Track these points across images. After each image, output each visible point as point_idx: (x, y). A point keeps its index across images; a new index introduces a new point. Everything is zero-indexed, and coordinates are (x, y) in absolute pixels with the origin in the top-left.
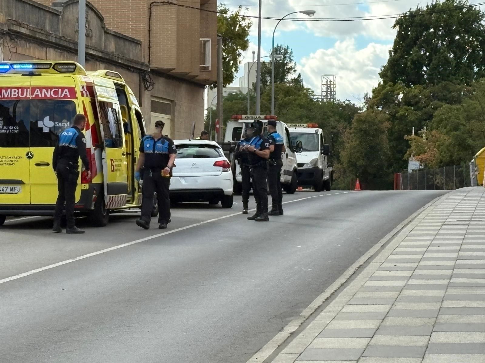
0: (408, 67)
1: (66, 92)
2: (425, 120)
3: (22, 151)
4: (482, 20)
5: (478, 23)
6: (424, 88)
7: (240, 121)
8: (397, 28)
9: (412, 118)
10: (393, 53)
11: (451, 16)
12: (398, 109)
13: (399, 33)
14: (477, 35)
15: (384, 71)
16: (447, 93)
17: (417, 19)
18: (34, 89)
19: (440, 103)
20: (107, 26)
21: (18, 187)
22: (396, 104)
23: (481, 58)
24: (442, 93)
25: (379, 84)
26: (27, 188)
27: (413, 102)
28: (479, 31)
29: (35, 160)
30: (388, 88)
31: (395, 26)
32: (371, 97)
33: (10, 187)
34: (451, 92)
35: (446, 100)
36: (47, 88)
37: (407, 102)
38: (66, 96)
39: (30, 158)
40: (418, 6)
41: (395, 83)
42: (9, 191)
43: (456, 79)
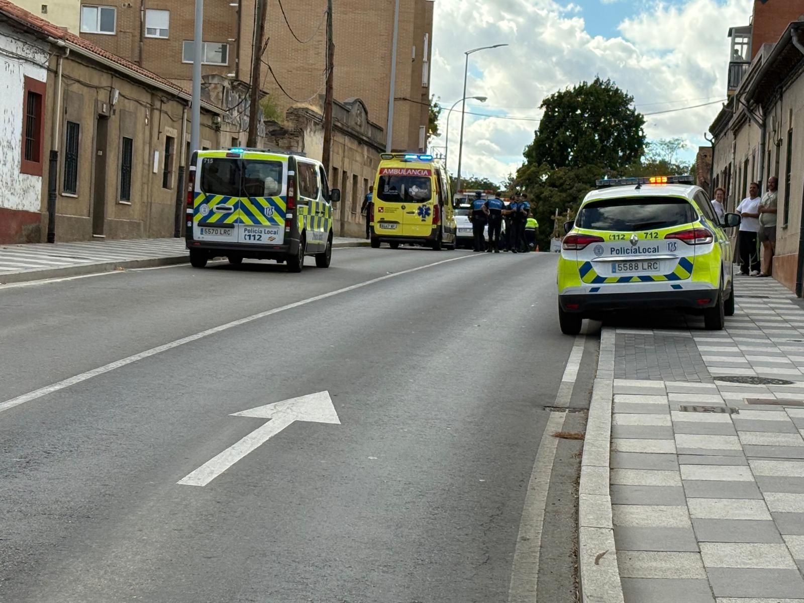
0: (554, 148)
1: (426, 172)
2: (569, 202)
3: (399, 205)
4: (629, 104)
5: (624, 107)
6: (569, 170)
7: (464, 193)
8: (544, 109)
9: (556, 199)
10: (538, 133)
11: (597, 99)
12: (543, 190)
13: (546, 114)
14: (623, 120)
15: (529, 151)
16: (592, 175)
17: (565, 100)
18: (407, 170)
19: (584, 186)
20: (369, 119)
21: (395, 225)
22: (540, 185)
23: (626, 142)
24: (586, 175)
25: (523, 165)
26: (401, 225)
27: (558, 183)
28: (625, 115)
29: (407, 210)
30: (533, 169)
31: (542, 106)
32: (515, 178)
33: (391, 225)
34: (595, 175)
35: (590, 183)
36: (415, 170)
37: (551, 183)
38: (425, 174)
39: (403, 209)
40: (567, 88)
41: (539, 164)
42: (390, 227)
43: (601, 163)
